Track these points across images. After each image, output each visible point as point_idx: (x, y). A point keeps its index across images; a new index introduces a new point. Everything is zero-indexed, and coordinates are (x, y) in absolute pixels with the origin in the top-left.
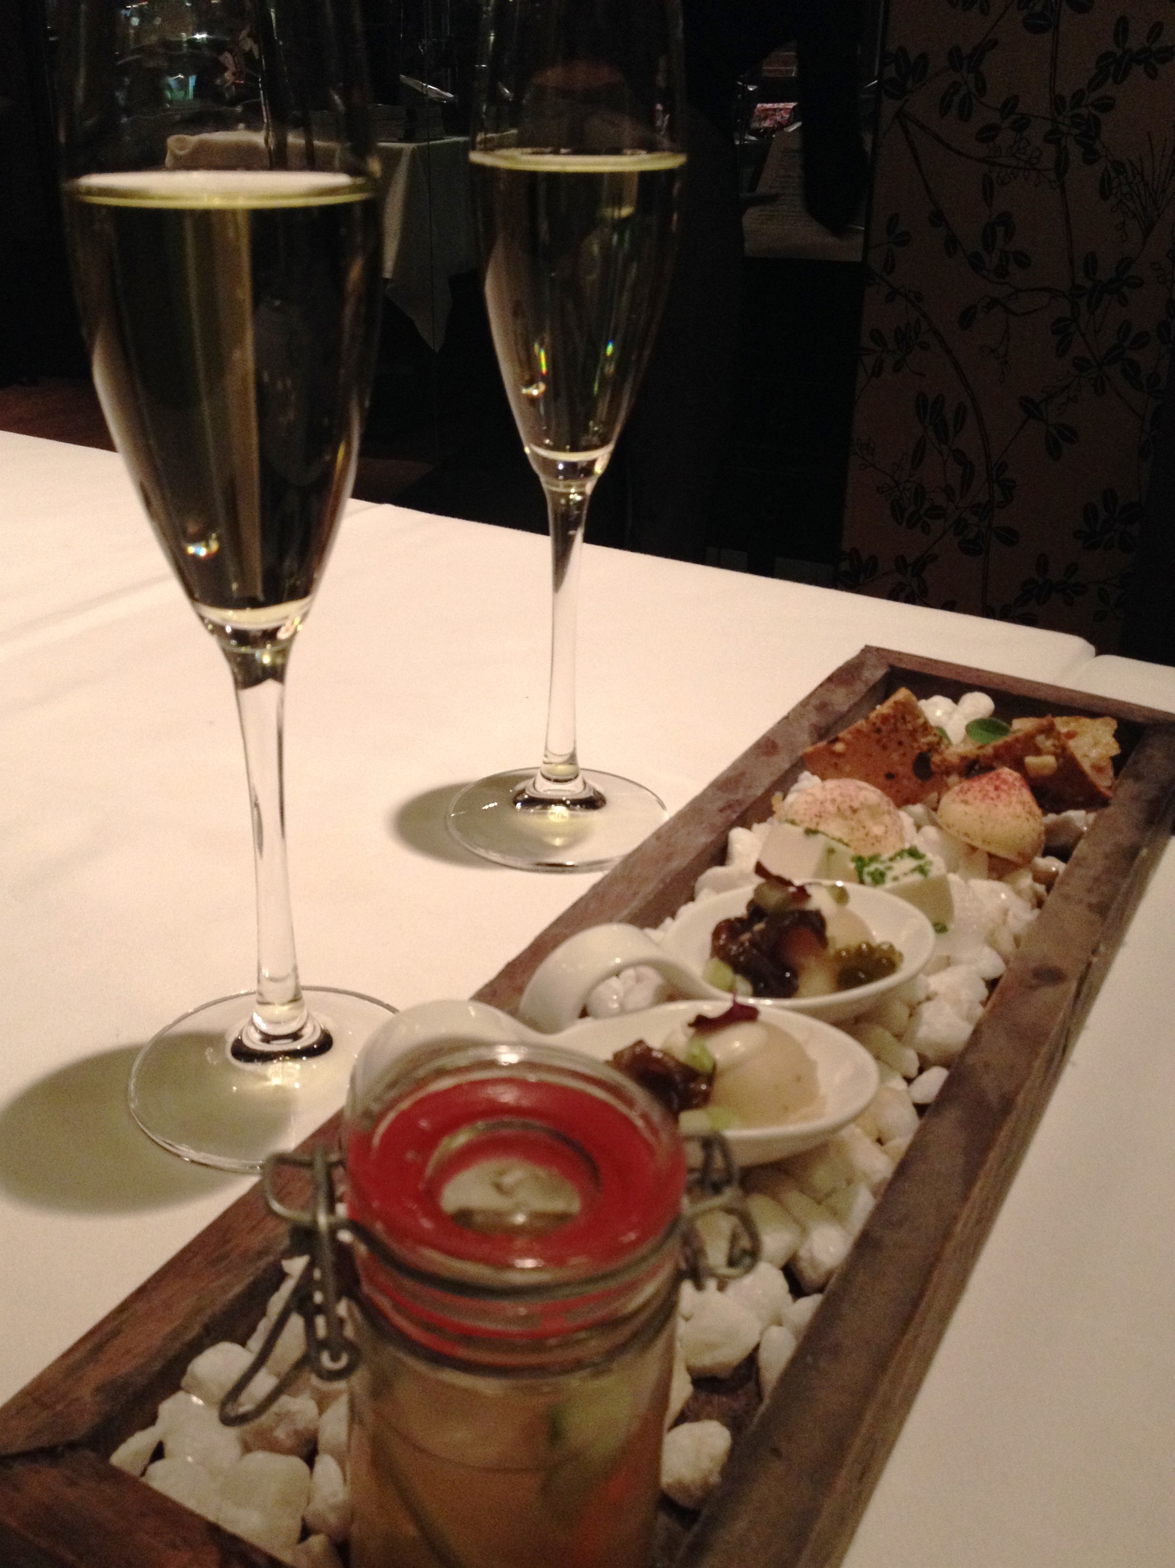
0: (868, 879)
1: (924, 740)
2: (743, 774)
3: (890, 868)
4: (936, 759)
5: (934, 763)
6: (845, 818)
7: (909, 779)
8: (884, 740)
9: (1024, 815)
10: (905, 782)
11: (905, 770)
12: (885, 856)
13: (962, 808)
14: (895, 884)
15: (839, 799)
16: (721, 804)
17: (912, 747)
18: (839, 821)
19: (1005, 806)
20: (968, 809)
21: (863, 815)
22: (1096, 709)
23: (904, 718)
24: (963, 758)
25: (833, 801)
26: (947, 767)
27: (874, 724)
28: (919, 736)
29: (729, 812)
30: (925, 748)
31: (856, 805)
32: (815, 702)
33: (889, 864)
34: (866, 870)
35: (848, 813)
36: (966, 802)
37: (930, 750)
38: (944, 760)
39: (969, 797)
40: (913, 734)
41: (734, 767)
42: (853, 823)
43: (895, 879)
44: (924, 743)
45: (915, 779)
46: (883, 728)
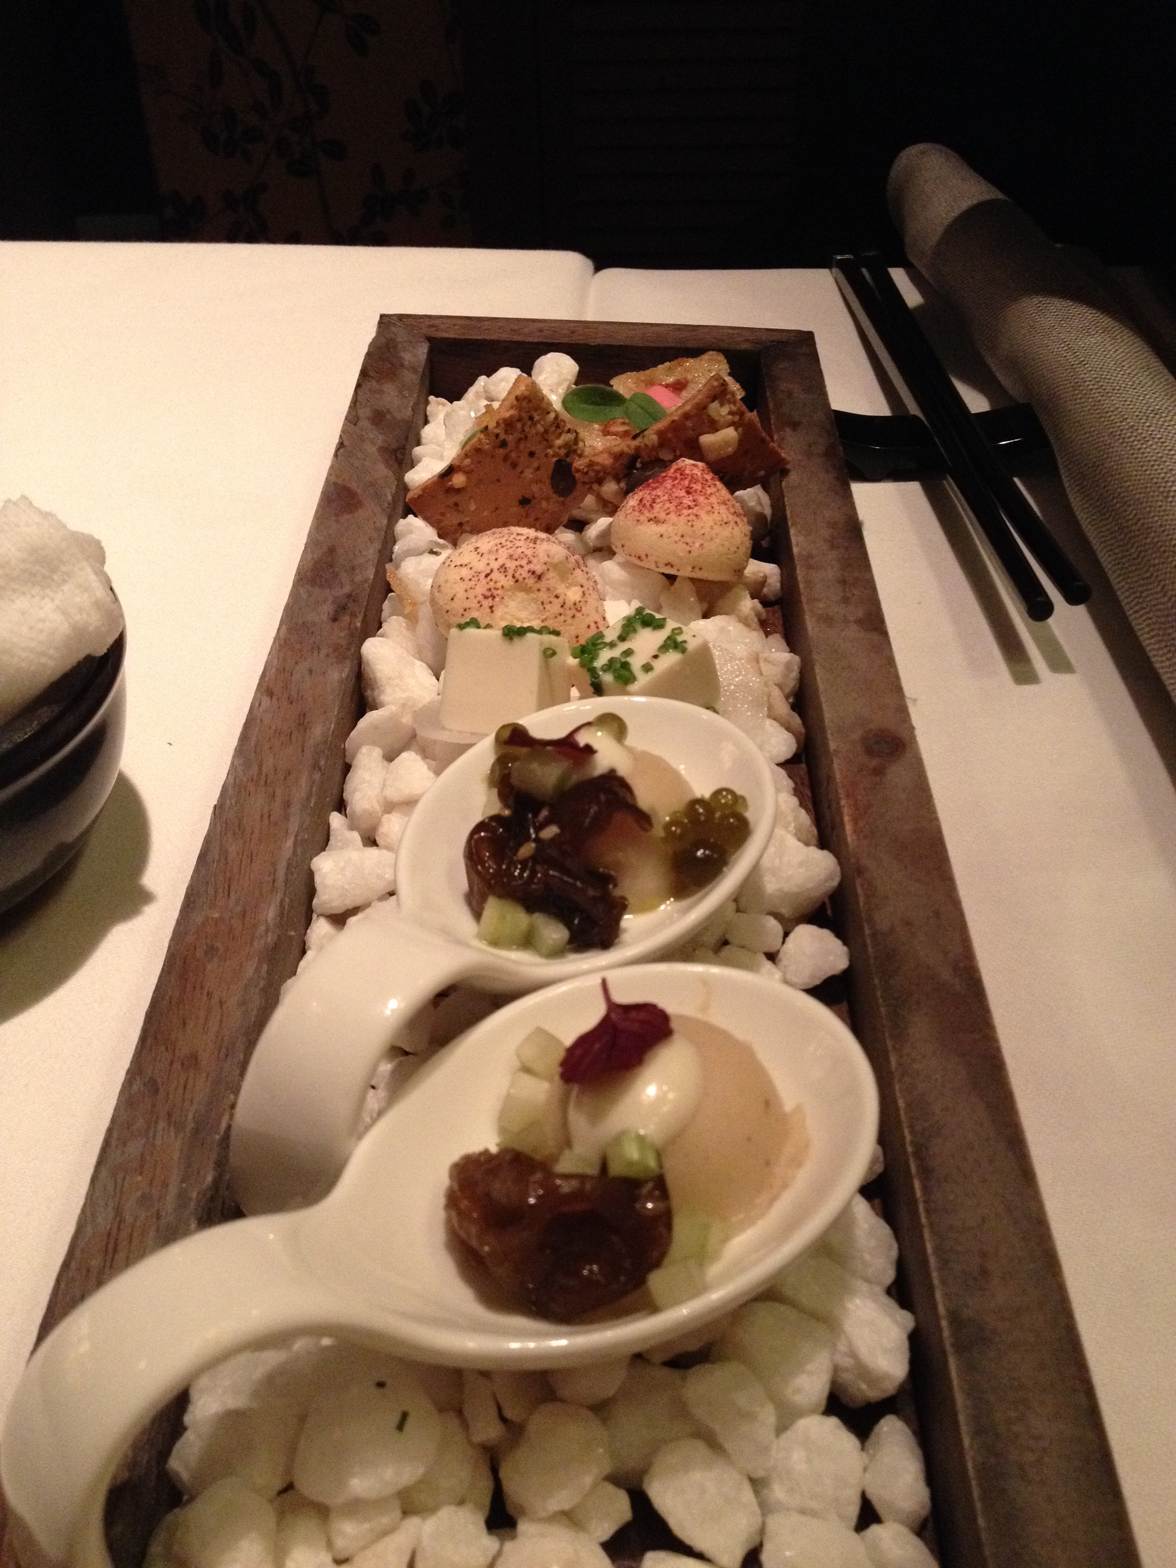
0: (607, 678)
1: (559, 442)
2: (332, 550)
3: (629, 653)
4: (579, 464)
5: (578, 471)
6: (528, 590)
7: (547, 499)
8: (513, 455)
9: (731, 518)
10: (544, 504)
11: (542, 489)
12: (611, 635)
13: (653, 529)
14: (651, 676)
15: (511, 565)
16: (328, 609)
17: (546, 455)
18: (521, 595)
19: (708, 512)
20: (661, 529)
21: (552, 579)
22: (690, 345)
23: (531, 418)
24: (618, 456)
25: (503, 569)
26: (598, 472)
27: (497, 436)
28: (551, 437)
29: (346, 619)
30: (563, 452)
31: (539, 569)
32: (365, 412)
33: (623, 647)
34: (599, 663)
35: (531, 581)
36: (656, 520)
37: (567, 455)
38: (591, 464)
39: (658, 510)
40: (545, 438)
41: (312, 543)
42: (543, 596)
43: (647, 668)
44: (560, 448)
45: (555, 497)
46: (510, 438)
